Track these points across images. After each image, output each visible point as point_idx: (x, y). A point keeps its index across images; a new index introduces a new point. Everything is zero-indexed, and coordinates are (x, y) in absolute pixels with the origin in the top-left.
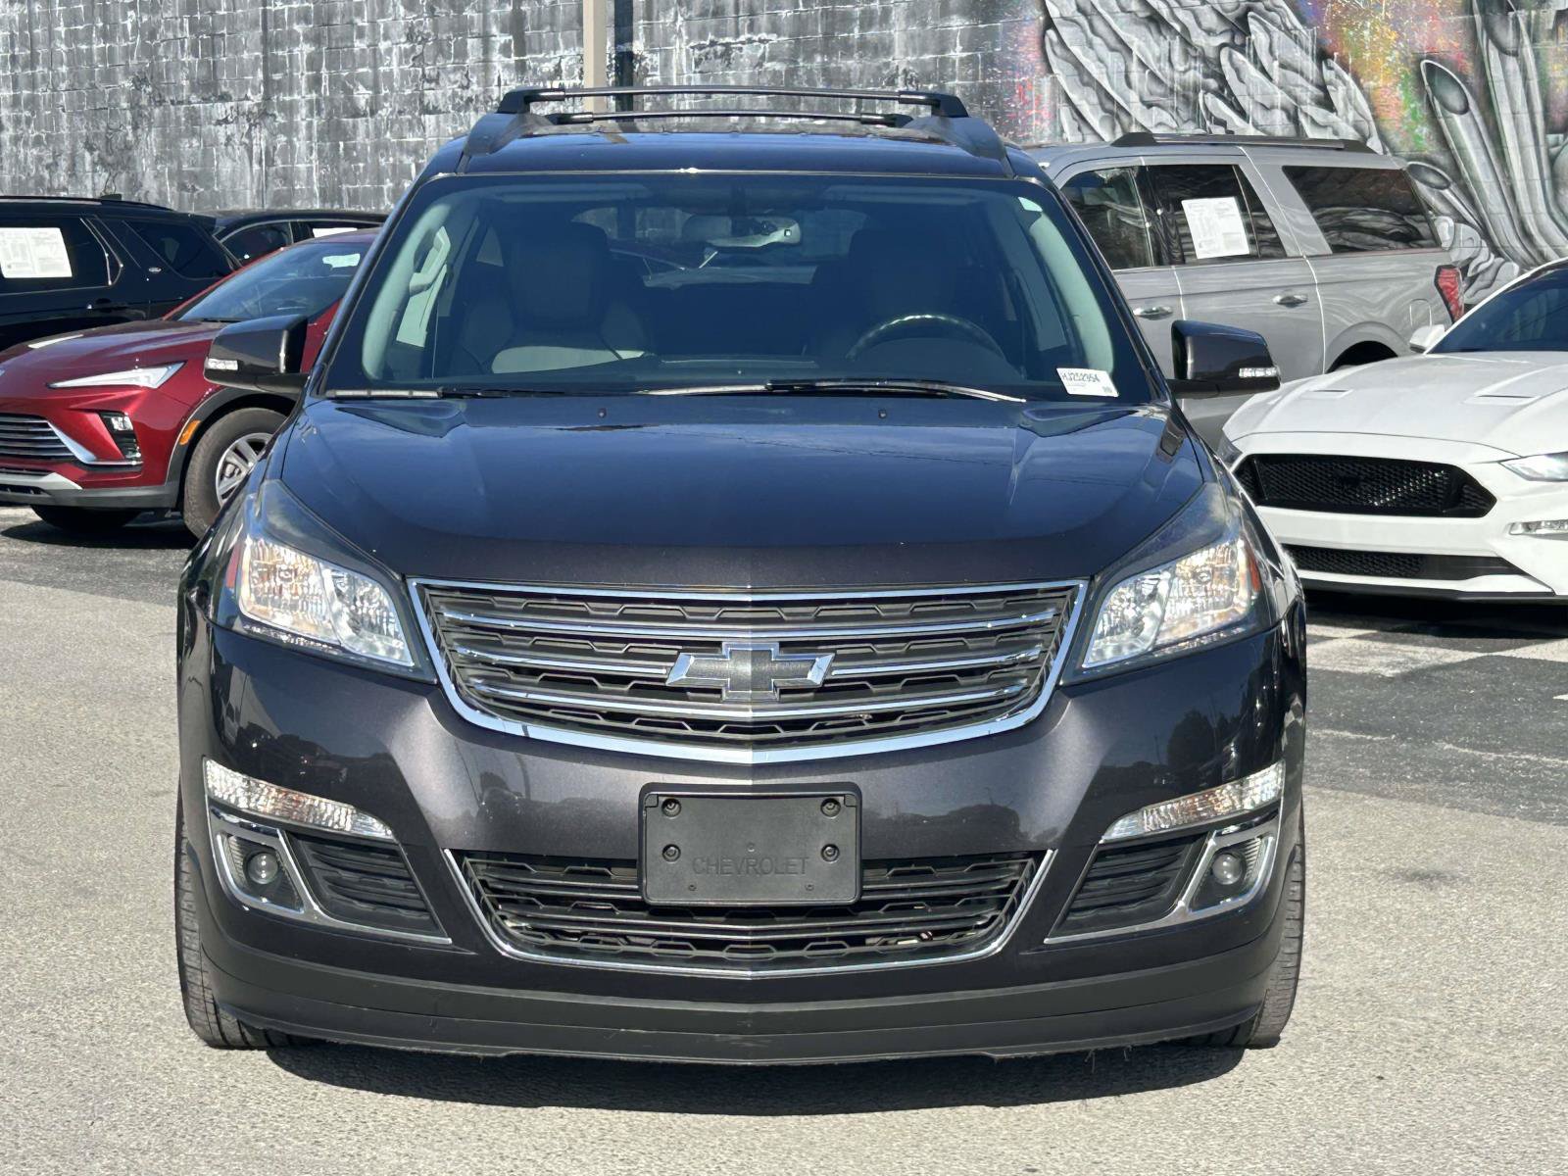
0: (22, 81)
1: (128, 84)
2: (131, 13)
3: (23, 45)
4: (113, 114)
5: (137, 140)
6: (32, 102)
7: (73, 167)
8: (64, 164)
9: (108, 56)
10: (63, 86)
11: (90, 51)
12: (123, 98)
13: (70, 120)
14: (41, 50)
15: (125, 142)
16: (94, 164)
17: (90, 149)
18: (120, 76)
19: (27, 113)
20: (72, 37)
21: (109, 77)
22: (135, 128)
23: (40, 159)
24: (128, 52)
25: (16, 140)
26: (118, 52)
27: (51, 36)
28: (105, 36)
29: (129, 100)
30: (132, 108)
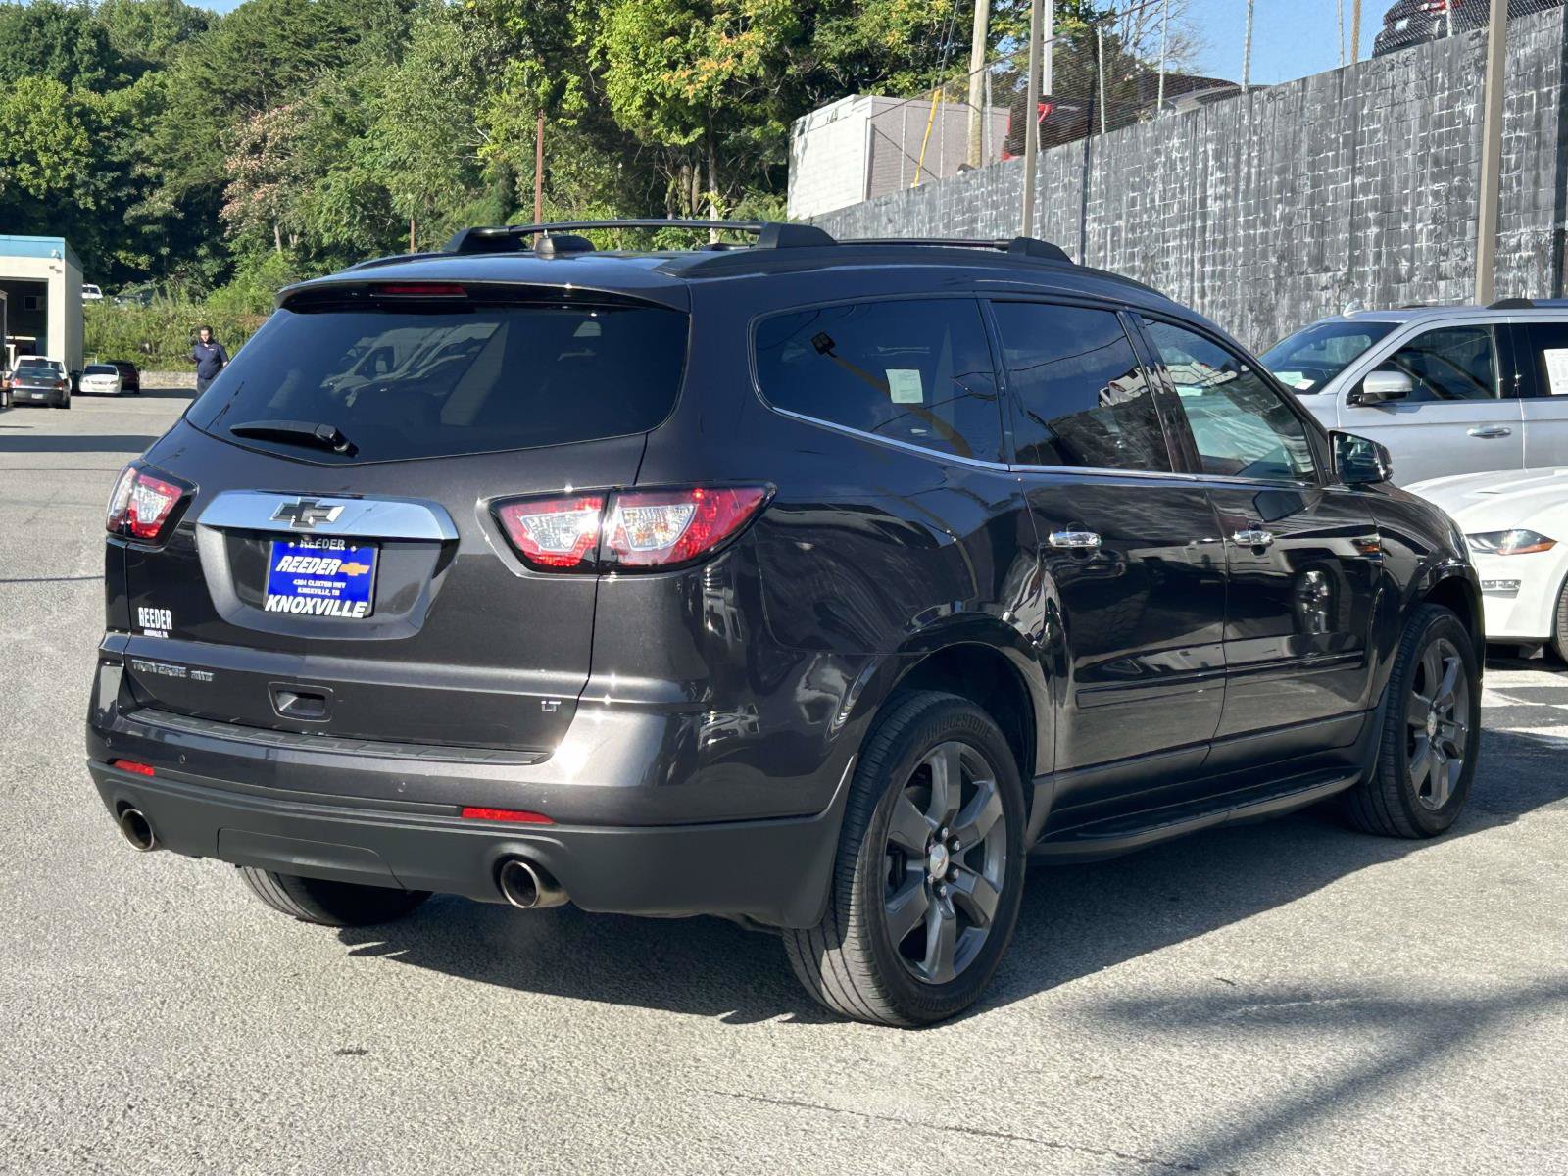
0: (1218, 260)
1: (1274, 260)
2: (1279, 206)
3: (1220, 232)
4: (1266, 284)
5: (1277, 304)
6: (1222, 273)
7: (1241, 325)
8: (1236, 322)
9: (1265, 238)
10: (1240, 262)
11: (1255, 235)
12: (1271, 271)
13: (1242, 287)
14: (1230, 235)
15: (1270, 304)
16: (1253, 322)
17: (1251, 309)
18: (1270, 254)
19: (1219, 283)
20: (1248, 225)
21: (1265, 256)
22: (1276, 294)
23: (1224, 318)
24: (1276, 234)
25: (1212, 302)
26: (1271, 236)
27: (1236, 223)
28: (1266, 224)
29: (1275, 273)
30: (1275, 279)
